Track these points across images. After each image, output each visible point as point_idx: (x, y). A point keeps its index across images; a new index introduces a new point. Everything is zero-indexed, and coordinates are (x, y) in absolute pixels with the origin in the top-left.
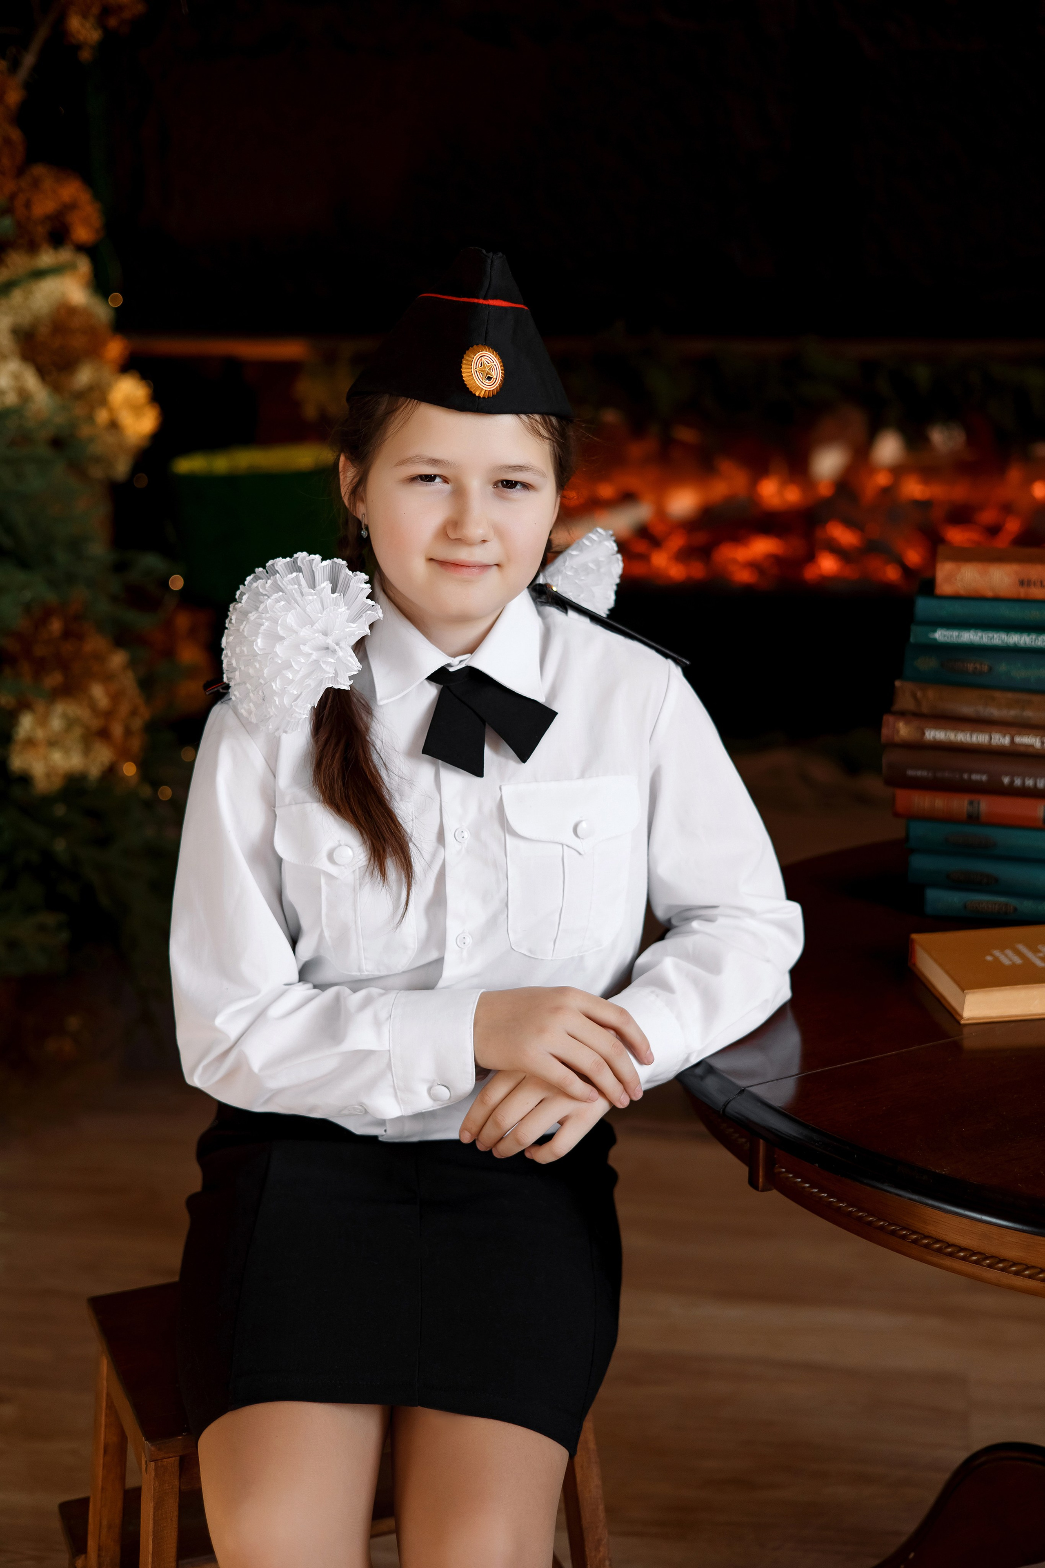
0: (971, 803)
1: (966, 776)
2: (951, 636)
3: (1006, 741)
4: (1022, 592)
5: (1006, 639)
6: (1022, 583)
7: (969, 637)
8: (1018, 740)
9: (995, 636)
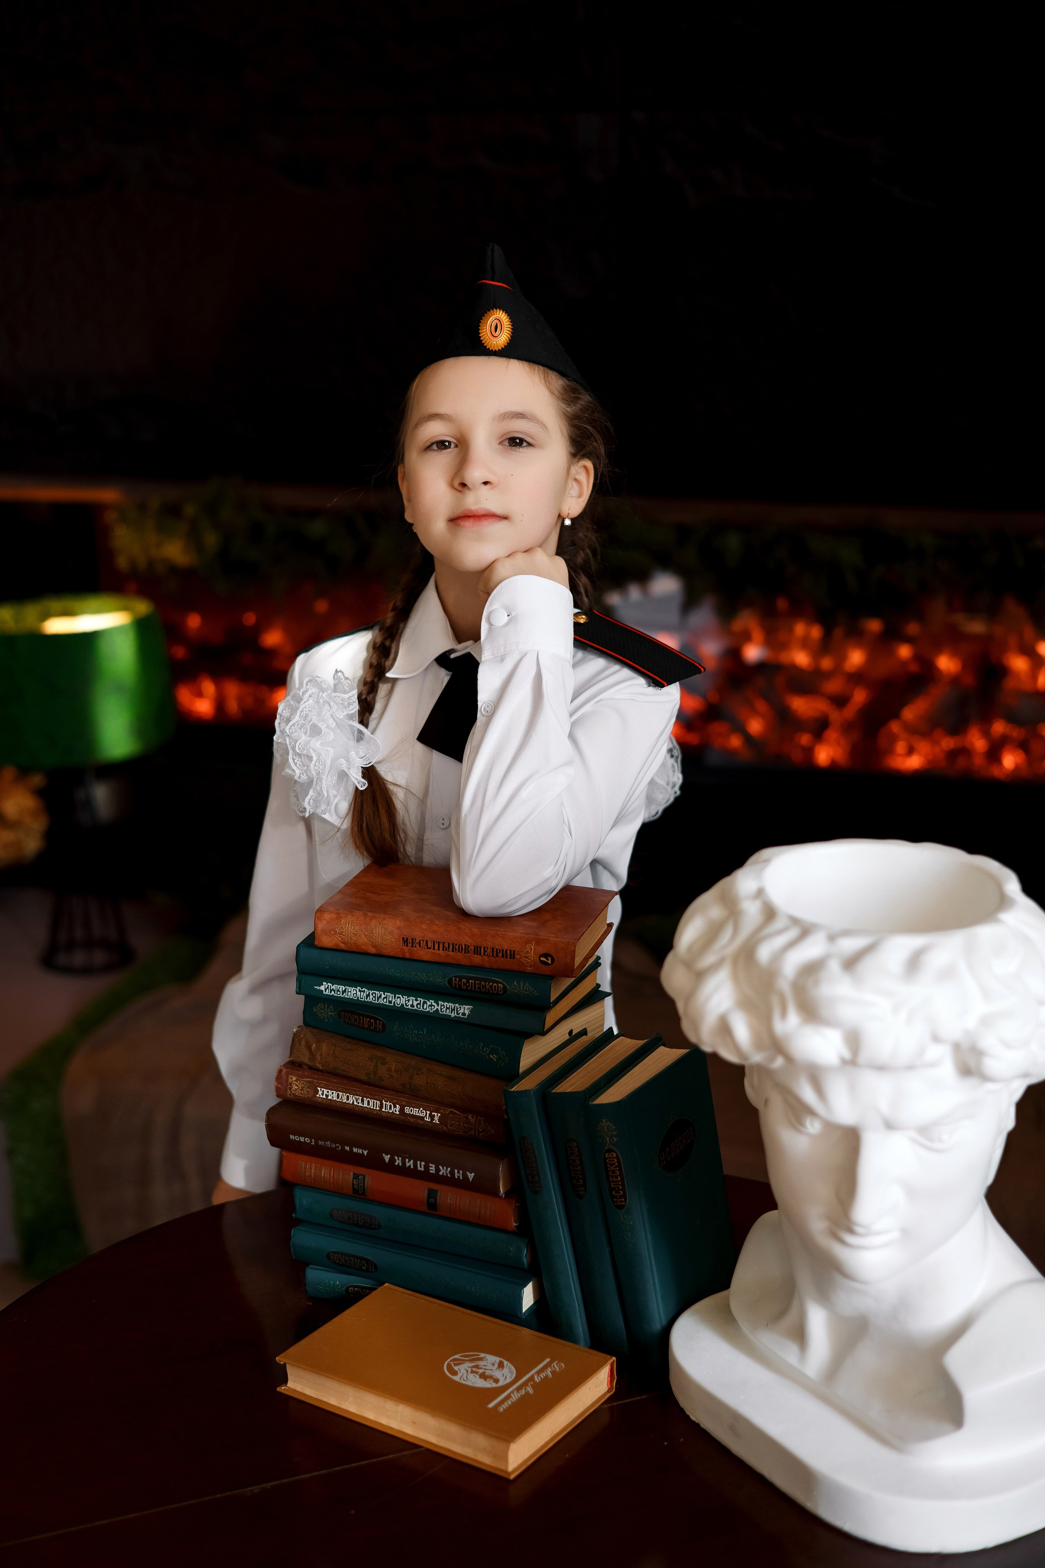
0: (356, 1176)
1: (347, 1148)
2: (338, 991)
3: (397, 1110)
4: (407, 952)
5: (394, 1000)
6: (405, 941)
7: (354, 993)
8: (407, 1110)
9: (383, 996)
